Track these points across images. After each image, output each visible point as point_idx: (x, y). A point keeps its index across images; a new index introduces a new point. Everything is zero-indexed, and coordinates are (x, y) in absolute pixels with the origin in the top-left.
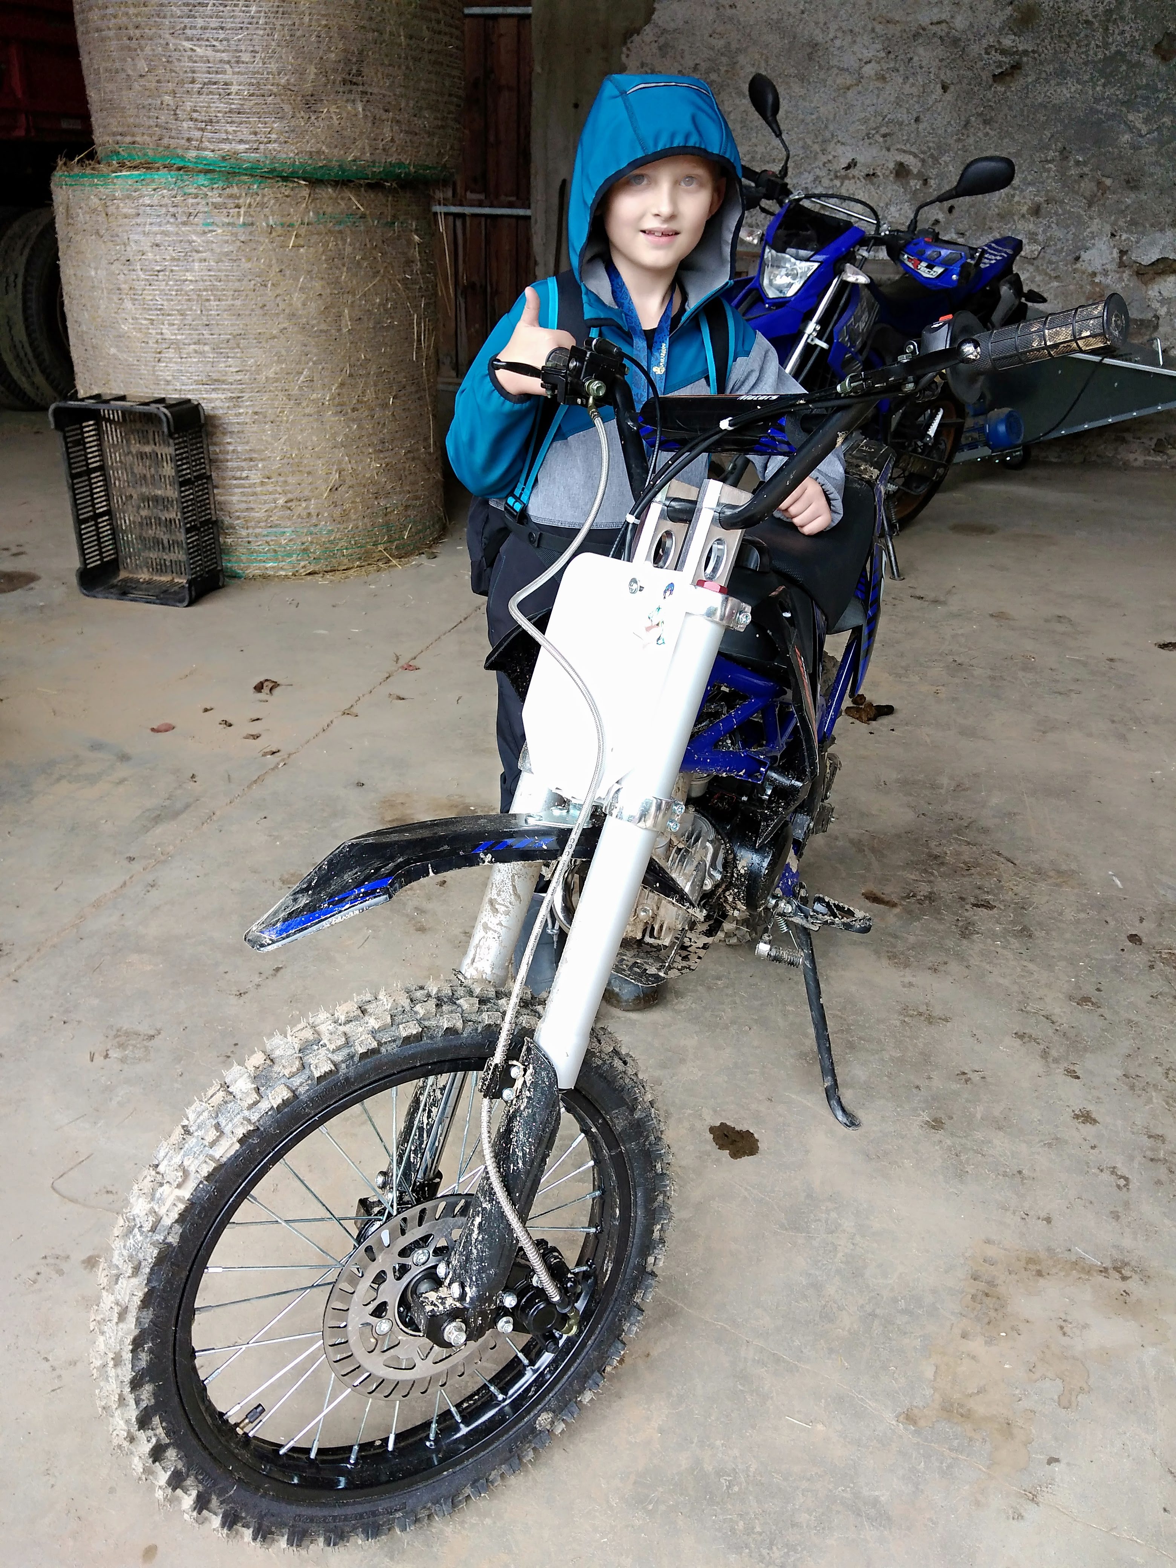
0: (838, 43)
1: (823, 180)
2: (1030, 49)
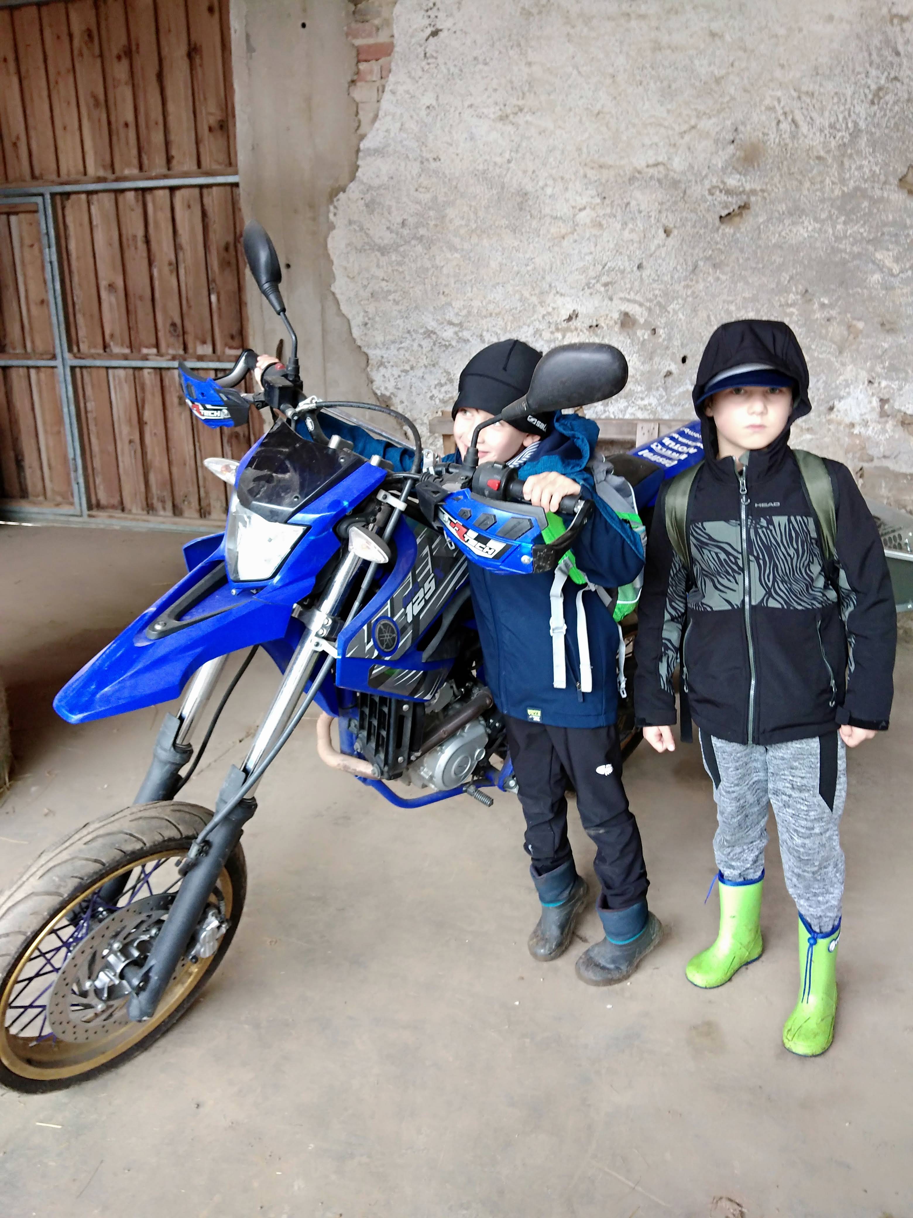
1: (544, 333)
2: (758, 188)
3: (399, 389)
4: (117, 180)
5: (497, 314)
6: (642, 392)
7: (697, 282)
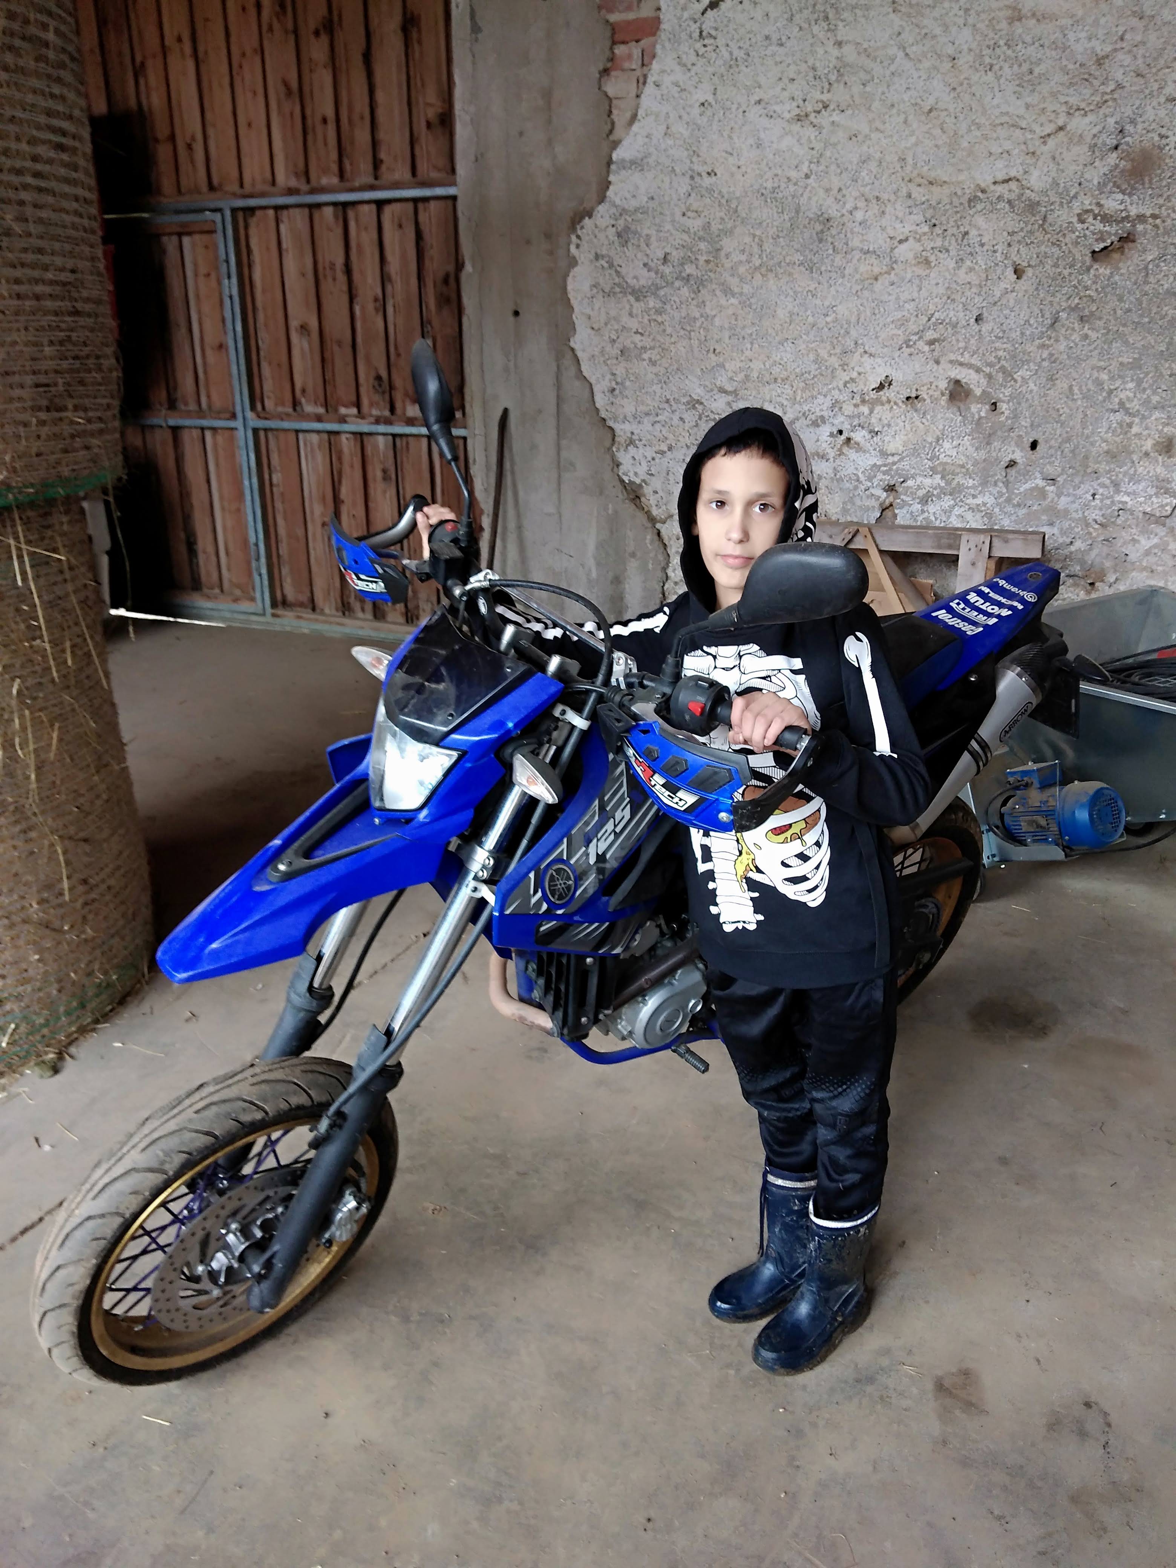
0: (859, 215)
1: (845, 406)
2: (1148, 214)
3: (652, 475)
4: (313, 191)
5: (783, 380)
6: (974, 487)
7: (1057, 341)
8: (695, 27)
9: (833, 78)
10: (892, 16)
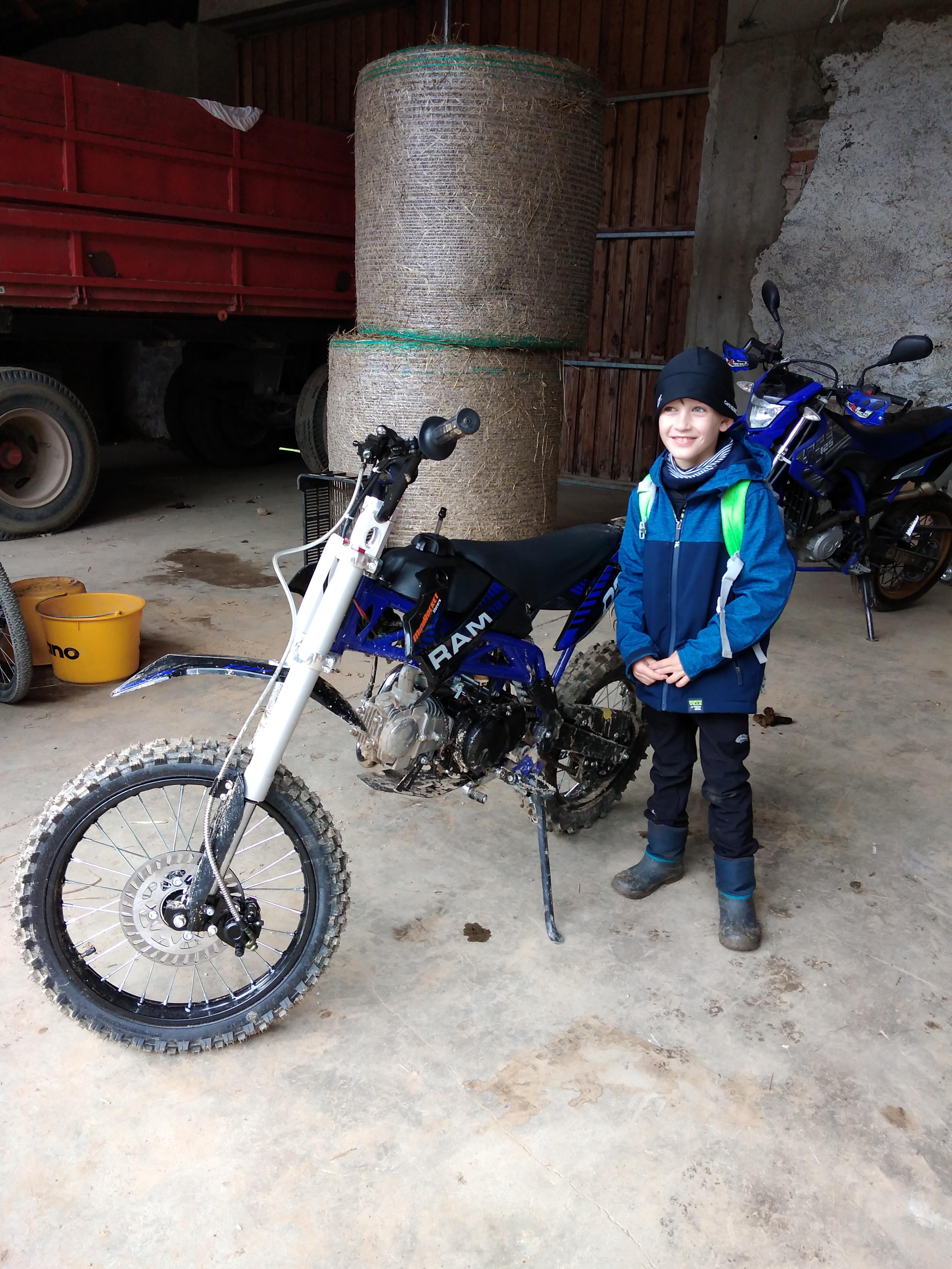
0: (917, 253)
8: (836, 156)
9: (909, 183)
10: (943, 154)
